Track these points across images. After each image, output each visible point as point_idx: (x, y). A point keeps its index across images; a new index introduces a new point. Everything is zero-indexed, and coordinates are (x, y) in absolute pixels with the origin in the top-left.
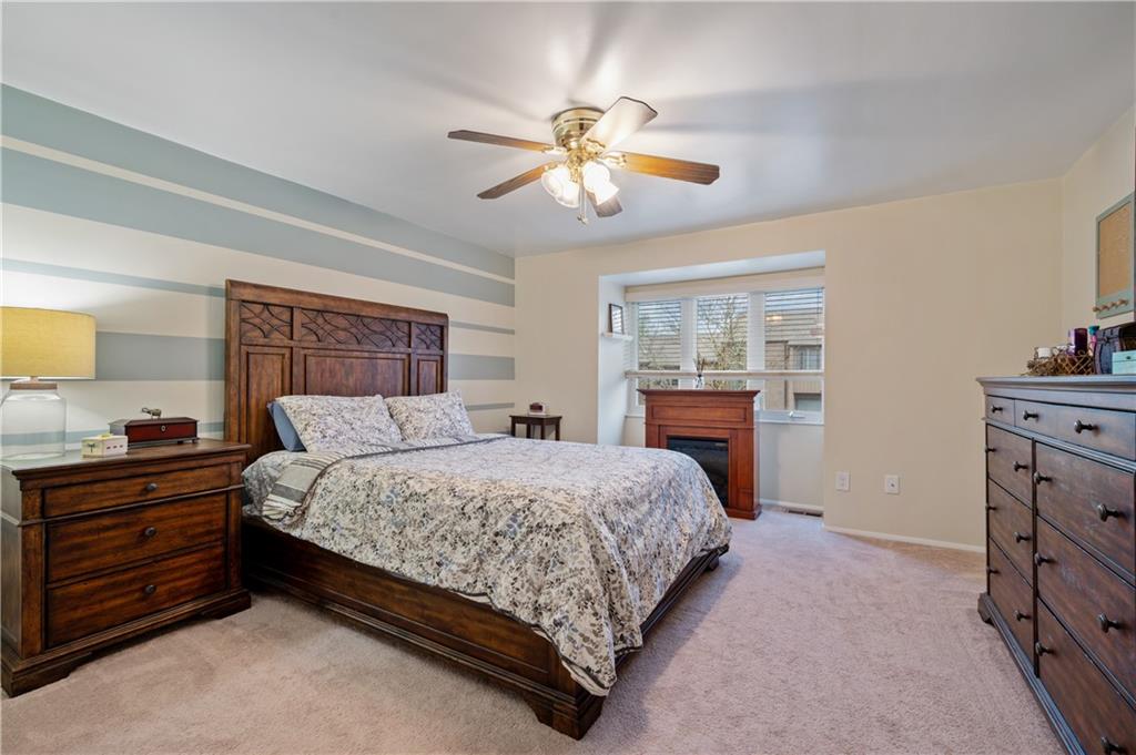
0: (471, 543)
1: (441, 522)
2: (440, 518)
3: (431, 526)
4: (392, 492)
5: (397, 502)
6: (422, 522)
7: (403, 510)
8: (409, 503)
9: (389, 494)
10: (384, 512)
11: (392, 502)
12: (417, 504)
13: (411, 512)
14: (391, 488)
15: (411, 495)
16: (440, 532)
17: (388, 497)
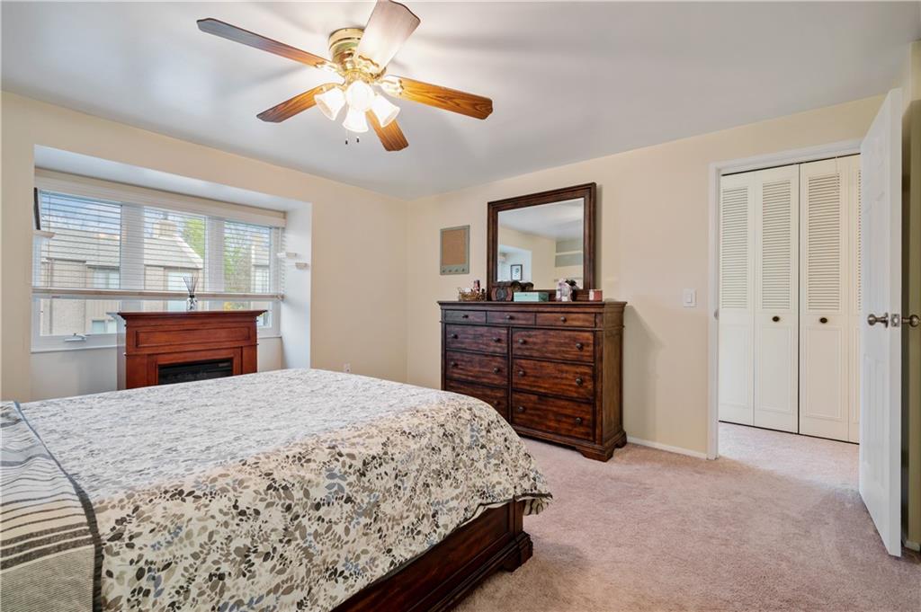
0: (452, 472)
1: (418, 470)
2: (414, 467)
3: (409, 483)
4: (332, 476)
5: (350, 484)
6: (396, 486)
7: (365, 489)
8: (369, 475)
9: (329, 481)
10: (335, 512)
11: (341, 489)
12: (381, 470)
13: (378, 484)
14: (324, 473)
15: (365, 464)
16: (420, 483)
17: (329, 487)
